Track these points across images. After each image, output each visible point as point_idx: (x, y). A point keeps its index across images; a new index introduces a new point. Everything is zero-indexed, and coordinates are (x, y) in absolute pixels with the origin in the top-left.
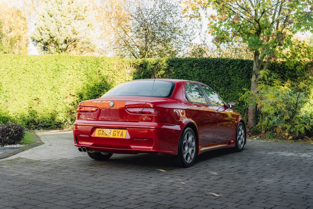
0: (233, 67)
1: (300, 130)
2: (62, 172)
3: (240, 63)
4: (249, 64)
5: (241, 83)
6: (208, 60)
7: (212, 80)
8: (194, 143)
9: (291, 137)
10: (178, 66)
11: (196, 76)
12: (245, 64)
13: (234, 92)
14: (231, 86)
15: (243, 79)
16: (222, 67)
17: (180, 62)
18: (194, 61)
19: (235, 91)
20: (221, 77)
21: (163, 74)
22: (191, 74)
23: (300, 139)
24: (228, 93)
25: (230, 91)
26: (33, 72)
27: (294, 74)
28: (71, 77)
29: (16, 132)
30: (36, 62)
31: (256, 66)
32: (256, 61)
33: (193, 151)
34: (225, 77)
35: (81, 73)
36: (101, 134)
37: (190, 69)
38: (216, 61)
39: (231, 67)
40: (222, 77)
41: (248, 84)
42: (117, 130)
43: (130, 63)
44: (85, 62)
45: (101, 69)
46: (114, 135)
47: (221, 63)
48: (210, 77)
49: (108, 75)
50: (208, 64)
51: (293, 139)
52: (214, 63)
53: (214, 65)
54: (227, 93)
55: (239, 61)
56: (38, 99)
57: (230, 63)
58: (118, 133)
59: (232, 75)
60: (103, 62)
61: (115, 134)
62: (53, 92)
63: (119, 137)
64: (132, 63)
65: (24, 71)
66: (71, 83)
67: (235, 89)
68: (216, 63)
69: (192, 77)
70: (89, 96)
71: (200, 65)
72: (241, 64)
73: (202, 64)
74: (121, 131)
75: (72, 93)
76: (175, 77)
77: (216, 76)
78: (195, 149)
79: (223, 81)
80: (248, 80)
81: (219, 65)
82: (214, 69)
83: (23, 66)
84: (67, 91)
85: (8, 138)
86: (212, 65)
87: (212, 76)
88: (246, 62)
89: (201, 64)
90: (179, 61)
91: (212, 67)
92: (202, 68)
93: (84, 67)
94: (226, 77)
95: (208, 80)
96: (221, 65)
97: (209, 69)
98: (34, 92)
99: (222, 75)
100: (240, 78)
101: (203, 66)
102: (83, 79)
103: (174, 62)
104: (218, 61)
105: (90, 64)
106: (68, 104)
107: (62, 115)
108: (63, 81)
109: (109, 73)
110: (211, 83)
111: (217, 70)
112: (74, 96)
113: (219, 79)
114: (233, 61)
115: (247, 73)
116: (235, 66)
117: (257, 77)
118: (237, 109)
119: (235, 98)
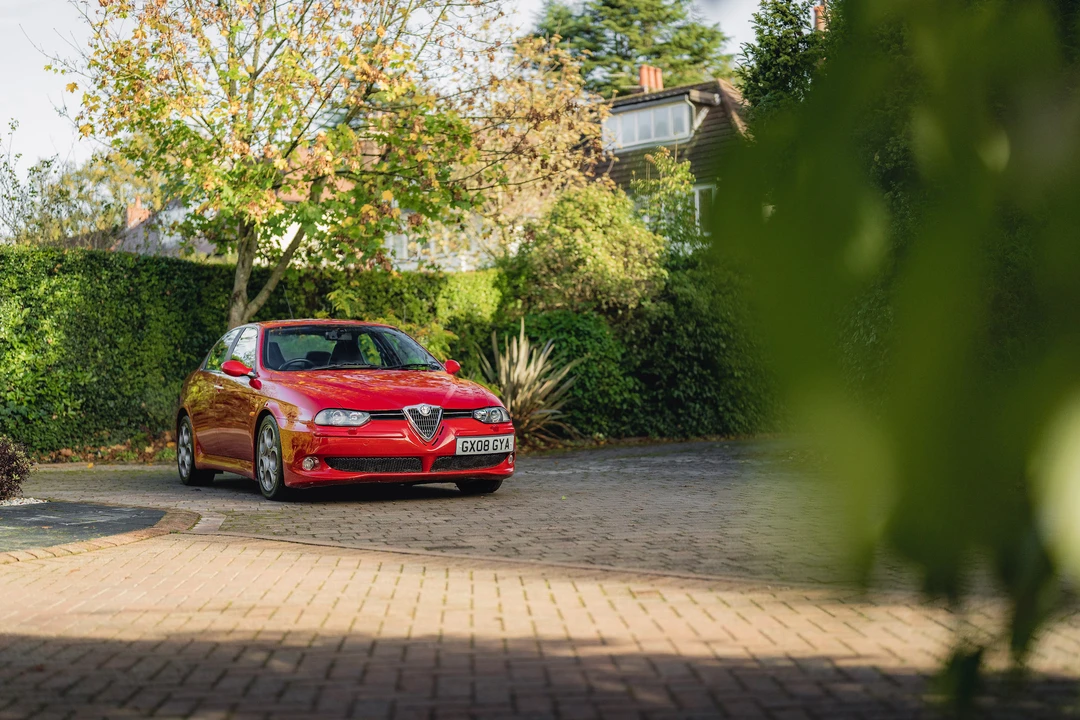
0: (150, 279)
3: (165, 268)
4: (185, 271)
5: (169, 322)
6: (93, 257)
11: (62, 302)
12: (176, 270)
13: (153, 347)
15: (174, 313)
16: (125, 276)
17: (21, 260)
18: (52, 259)
19: (154, 344)
22: (47, 294)
25: (144, 344)
31: (245, 278)
34: (133, 307)
37: (45, 280)
39: (144, 279)
50: (91, 269)
52: (105, 265)
54: (137, 351)
57: (142, 265)
59: (149, 301)
67: (154, 340)
69: (51, 304)
71: (73, 270)
72: (167, 271)
79: (128, 318)
81: (118, 271)
82: (105, 283)
89: (76, 267)
92: (75, 279)
100: (166, 310)
101: (79, 272)
113: (119, 311)
114: (147, 261)
115: (183, 295)
116: (151, 275)
117: (246, 307)
118: (160, 395)
119: (156, 365)
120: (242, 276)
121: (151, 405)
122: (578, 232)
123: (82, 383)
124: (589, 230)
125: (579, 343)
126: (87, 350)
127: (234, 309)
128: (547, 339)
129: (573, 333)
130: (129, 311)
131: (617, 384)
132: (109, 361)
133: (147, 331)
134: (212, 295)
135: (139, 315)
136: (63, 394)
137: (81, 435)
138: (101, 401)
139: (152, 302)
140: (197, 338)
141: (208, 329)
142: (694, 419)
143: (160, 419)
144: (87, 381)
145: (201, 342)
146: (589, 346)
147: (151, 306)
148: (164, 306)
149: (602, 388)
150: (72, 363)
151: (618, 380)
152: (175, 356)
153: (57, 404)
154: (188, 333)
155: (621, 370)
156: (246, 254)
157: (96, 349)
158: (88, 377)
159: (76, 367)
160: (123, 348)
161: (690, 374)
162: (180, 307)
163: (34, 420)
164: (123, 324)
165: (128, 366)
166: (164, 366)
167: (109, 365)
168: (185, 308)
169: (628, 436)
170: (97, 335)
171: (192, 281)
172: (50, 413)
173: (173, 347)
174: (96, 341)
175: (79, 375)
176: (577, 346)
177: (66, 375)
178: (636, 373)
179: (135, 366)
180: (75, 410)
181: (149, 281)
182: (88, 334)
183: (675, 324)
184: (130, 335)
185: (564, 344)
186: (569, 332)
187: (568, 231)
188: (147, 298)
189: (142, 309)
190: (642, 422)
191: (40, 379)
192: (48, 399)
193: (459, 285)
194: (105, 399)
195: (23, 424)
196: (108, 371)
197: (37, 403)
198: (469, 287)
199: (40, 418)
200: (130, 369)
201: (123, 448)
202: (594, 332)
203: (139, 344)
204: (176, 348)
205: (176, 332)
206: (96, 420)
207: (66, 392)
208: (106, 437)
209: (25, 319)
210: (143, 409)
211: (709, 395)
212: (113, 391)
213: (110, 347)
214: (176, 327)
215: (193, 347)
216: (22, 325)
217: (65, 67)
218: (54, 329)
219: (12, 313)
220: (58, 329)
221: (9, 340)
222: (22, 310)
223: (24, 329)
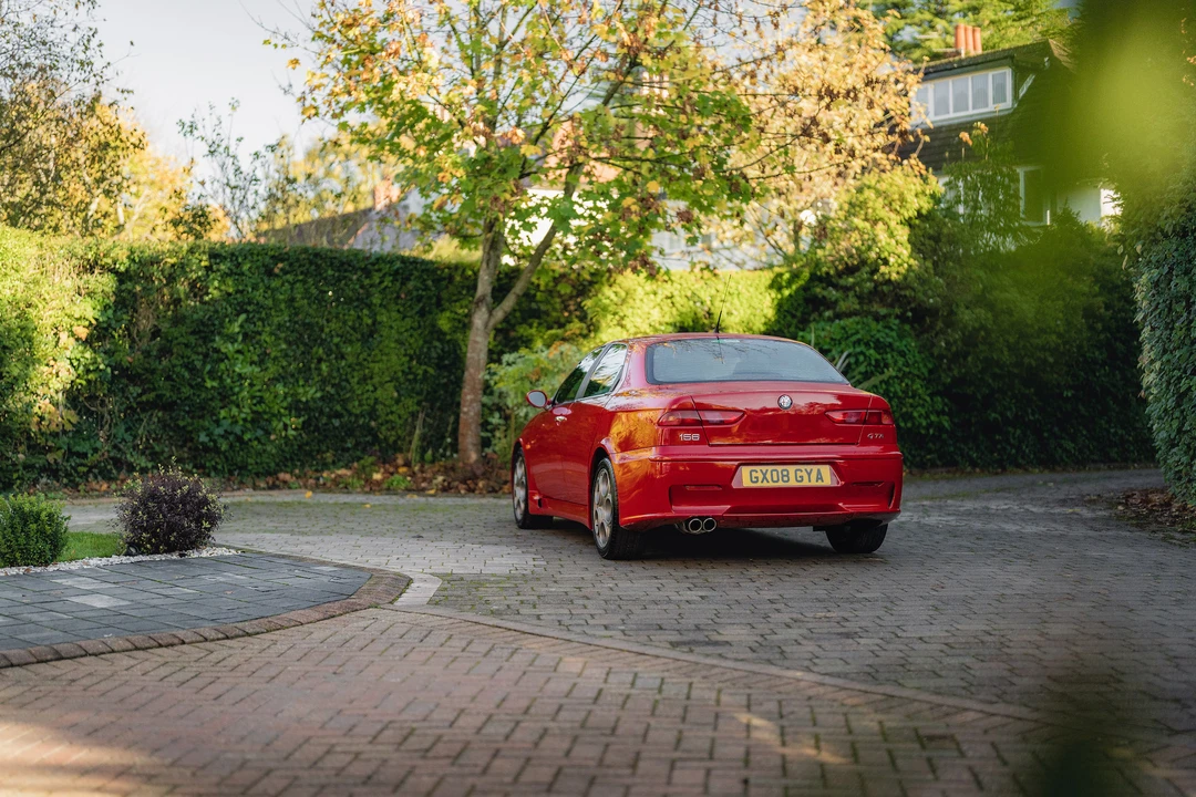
3: (399, 268)
4: (422, 271)
5: (403, 330)
6: (317, 255)
11: (281, 307)
12: (411, 270)
13: (385, 358)
14: (376, 340)
15: (408, 319)
17: (237, 259)
18: (273, 257)
22: (266, 298)
24: (368, 364)
25: (375, 355)
31: (490, 281)
36: (760, 479)
37: (264, 282)
38: (337, 259)
39: (376, 279)
40: (356, 312)
42: (803, 467)
46: (799, 479)
48: (324, 311)
52: (332, 264)
57: (373, 264)
58: (809, 474)
59: (381, 306)
61: (801, 477)
63: (814, 483)
64: (80, 253)
67: (386, 351)
68: (339, 266)
69: (271, 309)
71: (295, 271)
72: (402, 271)
73: (300, 266)
74: (815, 468)
76: (222, 308)
79: (358, 325)
81: (346, 271)
89: (298, 267)
90: (231, 253)
92: (299, 280)
94: (365, 312)
95: (317, 322)
97: (317, 282)
99: (355, 304)
101: (302, 273)
103: (217, 255)
104: (344, 260)
110: (323, 331)
111: (340, 289)
113: (346, 317)
115: (419, 298)
116: (384, 275)
117: (490, 313)
118: (392, 413)
119: (388, 379)
120: (486, 278)
121: (382, 424)
122: (880, 225)
123: (304, 399)
124: (893, 224)
125: (879, 357)
126: (310, 362)
127: (476, 315)
128: (842, 352)
129: (872, 345)
130: (359, 317)
131: (923, 406)
132: (335, 374)
133: (379, 339)
134: (455, 298)
135: (370, 321)
136: (282, 411)
137: (302, 458)
138: (324, 420)
139: (385, 307)
140: (435, 347)
141: (448, 337)
142: (1012, 446)
143: (392, 440)
144: (309, 396)
145: (439, 351)
146: (890, 361)
147: (383, 311)
148: (399, 311)
149: (904, 410)
150: (293, 376)
151: (925, 400)
152: (410, 368)
153: (274, 423)
154: (425, 342)
155: (927, 389)
156: (491, 253)
157: (320, 360)
158: (309, 393)
159: (297, 381)
160: (351, 359)
161: (1010, 393)
162: (417, 313)
163: (250, 440)
164: (352, 332)
165: (356, 380)
166: (397, 379)
167: (335, 378)
168: (422, 313)
169: (934, 465)
170: (321, 345)
171: (430, 283)
172: (268, 433)
173: (408, 358)
174: (321, 351)
175: (301, 390)
176: (876, 360)
177: (286, 390)
178: (946, 392)
179: (364, 380)
180: (296, 429)
181: (381, 282)
182: (311, 344)
183: (993, 335)
184: (359, 344)
185: (861, 358)
186: (867, 344)
187: (867, 225)
188: (379, 302)
189: (373, 315)
190: (952, 449)
191: (258, 394)
192: (266, 417)
193: (740, 287)
194: (330, 417)
195: (238, 444)
196: (333, 386)
197: (253, 421)
198: (752, 290)
199: (257, 439)
200: (358, 383)
201: (349, 473)
202: (897, 344)
203: (369, 355)
204: (411, 359)
205: (412, 341)
206: (320, 441)
207: (285, 409)
208: (330, 460)
209: (241, 326)
210: (373, 429)
211: (1031, 418)
212: (338, 408)
213: (336, 358)
214: (411, 336)
215: (430, 359)
216: (239, 333)
217: (286, 42)
218: (273, 338)
219: (227, 320)
220: (278, 338)
221: (223, 350)
222: (238, 315)
223: (240, 338)
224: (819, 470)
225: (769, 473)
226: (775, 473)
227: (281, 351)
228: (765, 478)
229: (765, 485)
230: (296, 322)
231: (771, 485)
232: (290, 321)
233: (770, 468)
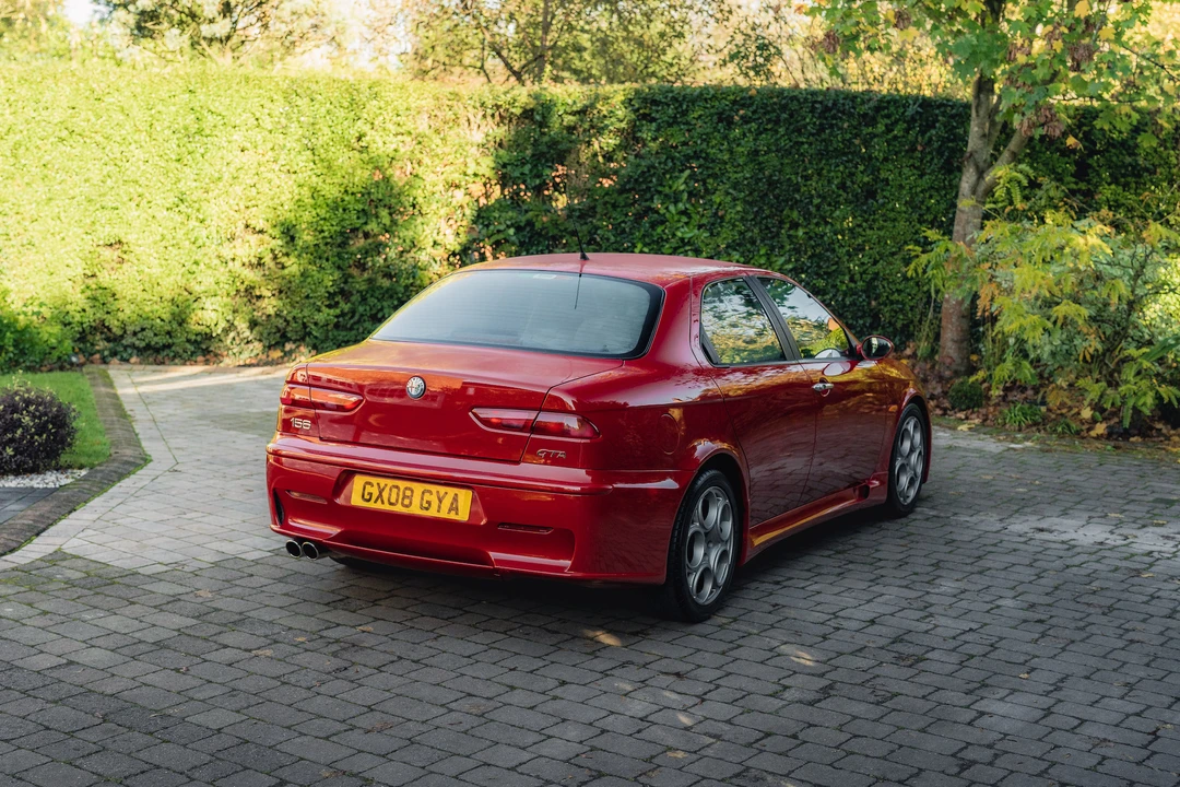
0: (889, 129)
1: (1140, 403)
2: (226, 647)
3: (917, 112)
4: (953, 117)
5: (919, 189)
6: (794, 98)
7: (807, 178)
8: (728, 526)
9: (1104, 425)
10: (671, 121)
11: (741, 161)
12: (937, 115)
13: (889, 224)
14: (877, 201)
15: (927, 177)
16: (846, 125)
17: (681, 106)
18: (734, 102)
19: (895, 220)
20: (841, 168)
21: (611, 149)
22: (721, 151)
23: (1138, 435)
24: (864, 230)
25: (874, 220)
26: (99, 138)
27: (1128, 160)
28: (249, 159)
29: (41, 429)
30: (108, 99)
31: (981, 132)
32: (982, 113)
33: (724, 555)
34: (857, 168)
35: (288, 145)
37: (719, 132)
38: (821, 102)
39: (881, 128)
40: (846, 167)
41: (945, 195)
42: (434, 488)
43: (483, 104)
44: (303, 103)
45: (366, 128)
46: (425, 505)
47: (843, 113)
48: (799, 167)
49: (396, 150)
50: (791, 116)
51: (1110, 435)
52: (813, 110)
53: (813, 116)
54: (860, 230)
55: (914, 104)
56: (120, 242)
57: (878, 109)
58: (441, 500)
59: (886, 159)
60: (375, 102)
62: (179, 218)
64: (489, 103)
65: (64, 134)
66: (248, 182)
67: (892, 215)
68: (823, 112)
69: (726, 163)
70: (323, 234)
71: (759, 118)
72: (921, 116)
73: (768, 112)
75: (253, 223)
76: (660, 163)
77: (820, 160)
78: (730, 549)
79: (849, 183)
80: (945, 179)
81: (834, 117)
82: (813, 135)
83: (57, 117)
84: (232, 213)
85: (10, 451)
86: (808, 120)
87: (803, 161)
88: (942, 109)
89: (765, 113)
90: (675, 99)
91: (805, 126)
92: (766, 130)
93: (302, 119)
94: (861, 168)
95: (789, 179)
96: (841, 118)
97: (793, 132)
98: (103, 216)
99: (845, 158)
100: (915, 172)
101: (769, 121)
102: (296, 168)
103: (655, 102)
104: (830, 105)
105: (323, 111)
106: (238, 263)
107: (214, 307)
108: (217, 175)
109: (401, 144)
110: (798, 191)
111: (824, 140)
112: (261, 232)
113: (832, 174)
114: (889, 102)
115: (942, 152)
116: (894, 123)
117: (980, 176)
118: (899, 292)
119: (893, 250)
121: (884, 304)
127: (964, 178)
147: (889, 166)
148: (913, 167)
157: (794, 225)
162: (941, 168)
164: (840, 191)
170: (795, 206)
174: (795, 214)
182: (780, 205)
189: (874, 172)
196: (810, 256)
209: (685, 183)
216: (683, 191)
218: (729, 198)
219: (668, 176)
220: (734, 199)
221: (662, 211)
222: (682, 171)
223: (685, 196)
224: (455, 499)
225: (387, 489)
226: (395, 490)
227: (738, 212)
228: (380, 495)
229: (378, 506)
230: (760, 180)
231: (386, 507)
232: (751, 178)
233: (390, 482)
